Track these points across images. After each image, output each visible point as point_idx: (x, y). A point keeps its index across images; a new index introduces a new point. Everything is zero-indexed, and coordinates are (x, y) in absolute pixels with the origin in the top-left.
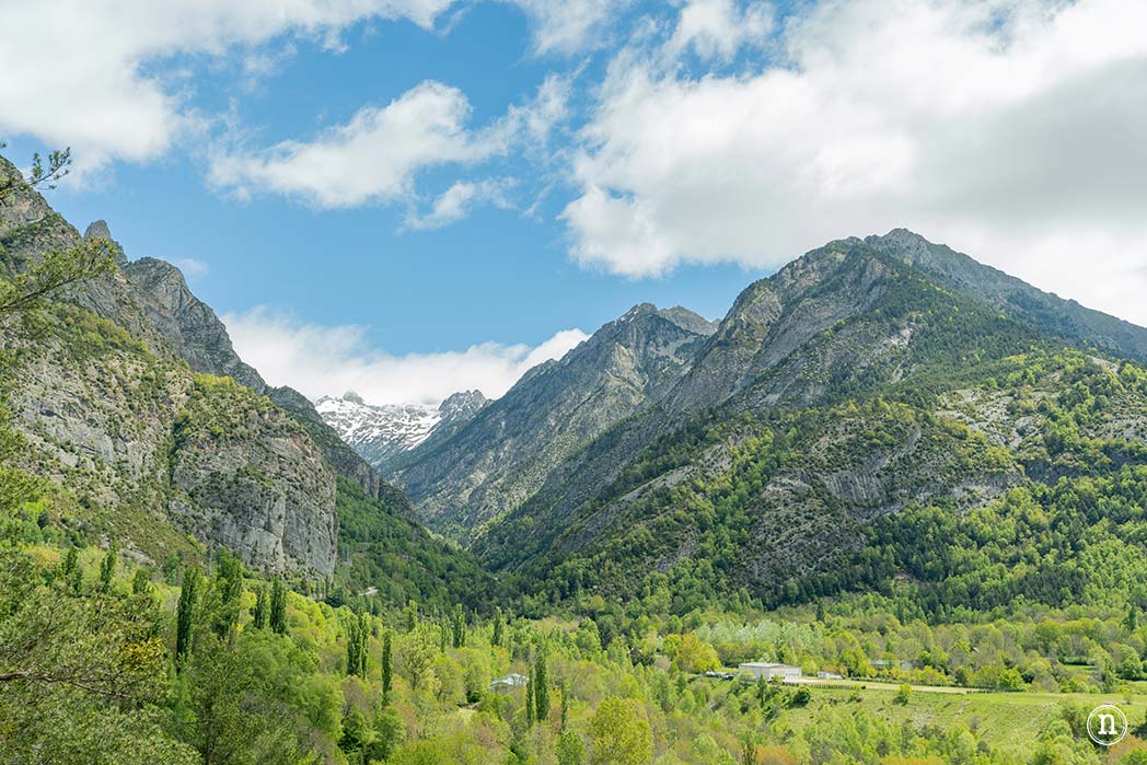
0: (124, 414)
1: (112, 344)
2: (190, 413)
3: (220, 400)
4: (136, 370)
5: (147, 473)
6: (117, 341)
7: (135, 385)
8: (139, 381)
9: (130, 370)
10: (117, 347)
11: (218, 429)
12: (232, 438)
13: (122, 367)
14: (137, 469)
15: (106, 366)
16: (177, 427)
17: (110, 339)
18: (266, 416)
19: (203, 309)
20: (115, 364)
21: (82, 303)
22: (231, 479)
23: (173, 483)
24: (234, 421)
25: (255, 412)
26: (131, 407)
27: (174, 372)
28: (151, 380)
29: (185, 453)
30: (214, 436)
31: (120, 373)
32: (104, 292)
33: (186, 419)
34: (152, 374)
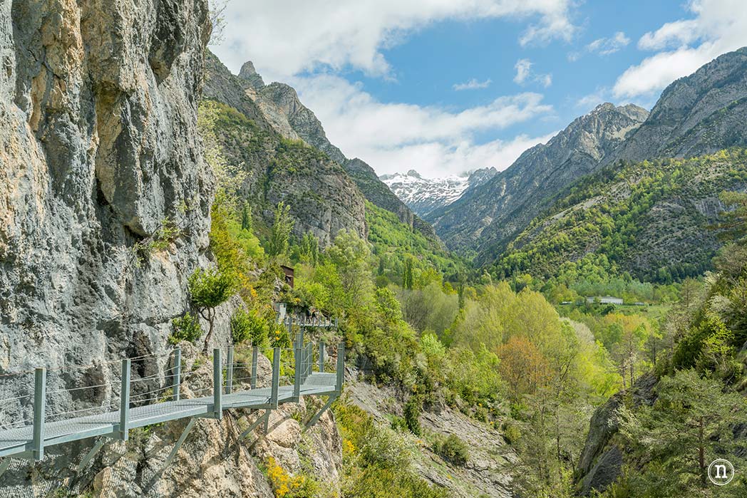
0: (239, 160)
1: (235, 122)
2: (277, 161)
3: (294, 153)
4: (247, 136)
5: (252, 194)
6: (238, 120)
7: (246, 144)
8: (248, 143)
9: (244, 136)
10: (238, 124)
11: (292, 169)
12: (300, 175)
13: (239, 134)
14: (247, 192)
15: (230, 134)
16: (270, 169)
17: (233, 119)
18: (322, 162)
19: (308, 112)
20: (235, 133)
21: (220, 99)
22: (299, 198)
23: (266, 199)
24: (302, 165)
25: (315, 160)
26: (244, 157)
27: (269, 137)
28: (255, 141)
29: (273, 183)
30: (291, 173)
31: (238, 137)
32: (233, 94)
33: (274, 164)
34: (256, 138)
